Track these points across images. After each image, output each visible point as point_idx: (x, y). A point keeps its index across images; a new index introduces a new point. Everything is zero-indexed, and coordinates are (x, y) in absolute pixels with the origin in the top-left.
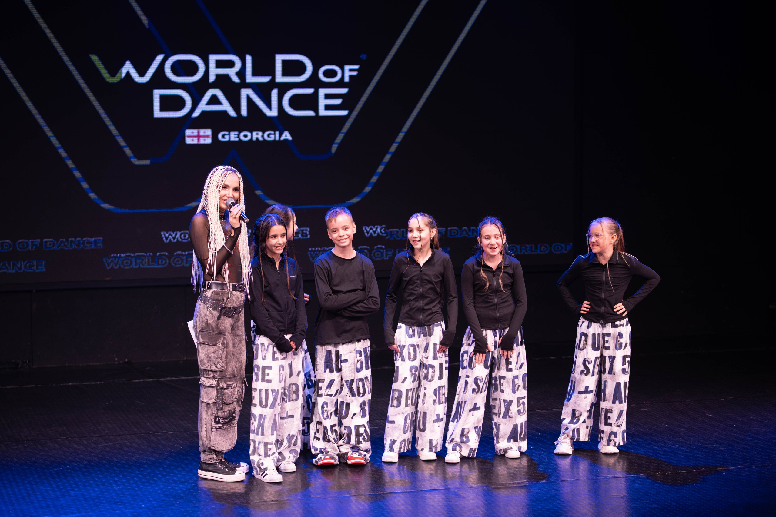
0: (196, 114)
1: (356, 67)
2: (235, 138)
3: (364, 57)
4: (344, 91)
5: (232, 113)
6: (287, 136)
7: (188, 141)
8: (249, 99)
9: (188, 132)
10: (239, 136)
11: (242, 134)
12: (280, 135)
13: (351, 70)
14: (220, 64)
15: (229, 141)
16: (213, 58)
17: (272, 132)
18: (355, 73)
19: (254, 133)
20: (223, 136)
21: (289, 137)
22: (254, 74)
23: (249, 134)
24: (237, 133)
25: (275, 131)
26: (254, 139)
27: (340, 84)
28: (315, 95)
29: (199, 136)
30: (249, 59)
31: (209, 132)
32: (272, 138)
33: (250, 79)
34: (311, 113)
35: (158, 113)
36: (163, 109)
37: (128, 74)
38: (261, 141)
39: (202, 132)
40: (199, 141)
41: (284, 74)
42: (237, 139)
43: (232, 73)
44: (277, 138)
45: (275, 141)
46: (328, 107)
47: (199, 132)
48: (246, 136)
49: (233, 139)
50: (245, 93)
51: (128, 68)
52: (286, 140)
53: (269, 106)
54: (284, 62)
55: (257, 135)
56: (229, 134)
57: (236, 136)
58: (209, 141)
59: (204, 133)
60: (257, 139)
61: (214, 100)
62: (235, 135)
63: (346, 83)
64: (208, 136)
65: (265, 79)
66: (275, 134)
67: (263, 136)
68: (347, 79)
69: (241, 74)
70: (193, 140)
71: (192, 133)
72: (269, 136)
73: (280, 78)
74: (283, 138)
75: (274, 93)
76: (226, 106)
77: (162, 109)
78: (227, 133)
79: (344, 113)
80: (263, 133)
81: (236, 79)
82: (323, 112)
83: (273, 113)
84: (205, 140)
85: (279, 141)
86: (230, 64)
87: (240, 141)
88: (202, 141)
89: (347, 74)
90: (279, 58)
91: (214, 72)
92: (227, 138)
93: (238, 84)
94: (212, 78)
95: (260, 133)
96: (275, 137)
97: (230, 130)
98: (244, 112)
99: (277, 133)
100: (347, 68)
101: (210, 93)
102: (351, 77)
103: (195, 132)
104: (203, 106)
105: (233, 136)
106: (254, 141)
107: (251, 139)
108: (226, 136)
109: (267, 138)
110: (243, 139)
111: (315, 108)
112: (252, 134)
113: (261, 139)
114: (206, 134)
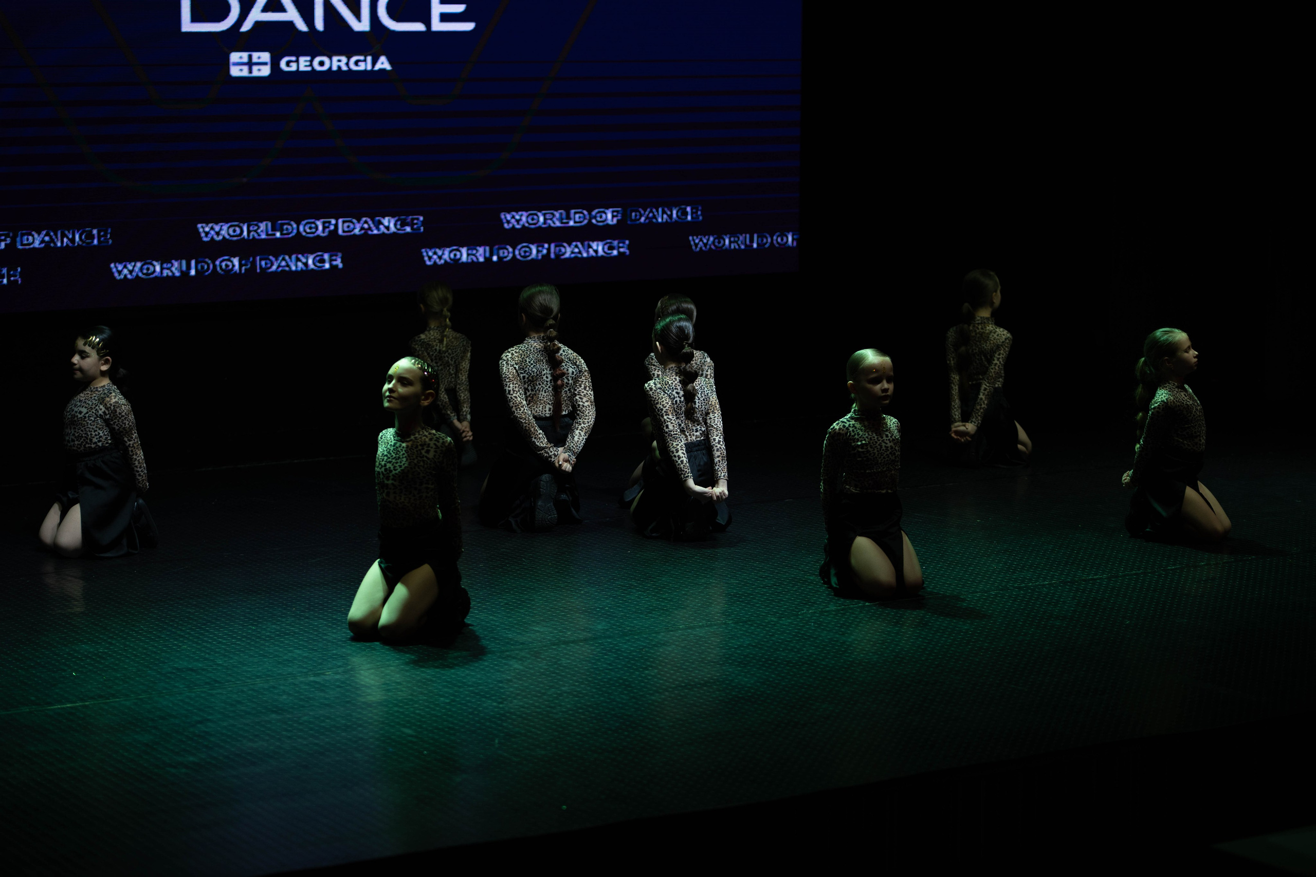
0: (246, 27)
2: (306, 66)
5: (302, 26)
6: (383, 63)
7: (235, 72)
8: (327, 2)
9: (235, 57)
10: (311, 61)
11: (317, 60)
12: (374, 63)
15: (297, 72)
17: (362, 58)
19: (335, 59)
20: (288, 64)
21: (387, 66)
23: (325, 59)
24: (308, 58)
25: (365, 57)
26: (335, 68)
29: (250, 64)
31: (265, 56)
32: (362, 67)
34: (419, 27)
35: (188, 25)
38: (345, 72)
39: (255, 55)
40: (251, 71)
42: (309, 69)
44: (369, 68)
45: (365, 71)
46: (445, 18)
47: (250, 57)
49: (302, 68)
52: (382, 71)
53: (358, 16)
55: (338, 62)
56: (297, 61)
57: (308, 63)
58: (265, 71)
60: (339, 67)
61: (275, 5)
62: (306, 61)
64: (265, 64)
66: (365, 61)
67: (347, 64)
70: (241, 70)
71: (241, 58)
72: (356, 63)
74: (378, 67)
76: (292, 14)
77: (195, 19)
78: (294, 58)
79: (469, 26)
80: (349, 58)
82: (437, 26)
83: (362, 25)
84: (259, 70)
85: (372, 71)
87: (313, 69)
88: (256, 73)
92: (293, 67)
95: (344, 59)
96: (366, 66)
97: (298, 54)
98: (319, 25)
99: (369, 59)
103: (245, 56)
104: (256, 15)
105: (303, 64)
106: (334, 71)
107: (330, 68)
108: (292, 64)
109: (353, 67)
110: (318, 68)
111: (426, 19)
112: (330, 58)
113: (345, 68)
114: (260, 61)
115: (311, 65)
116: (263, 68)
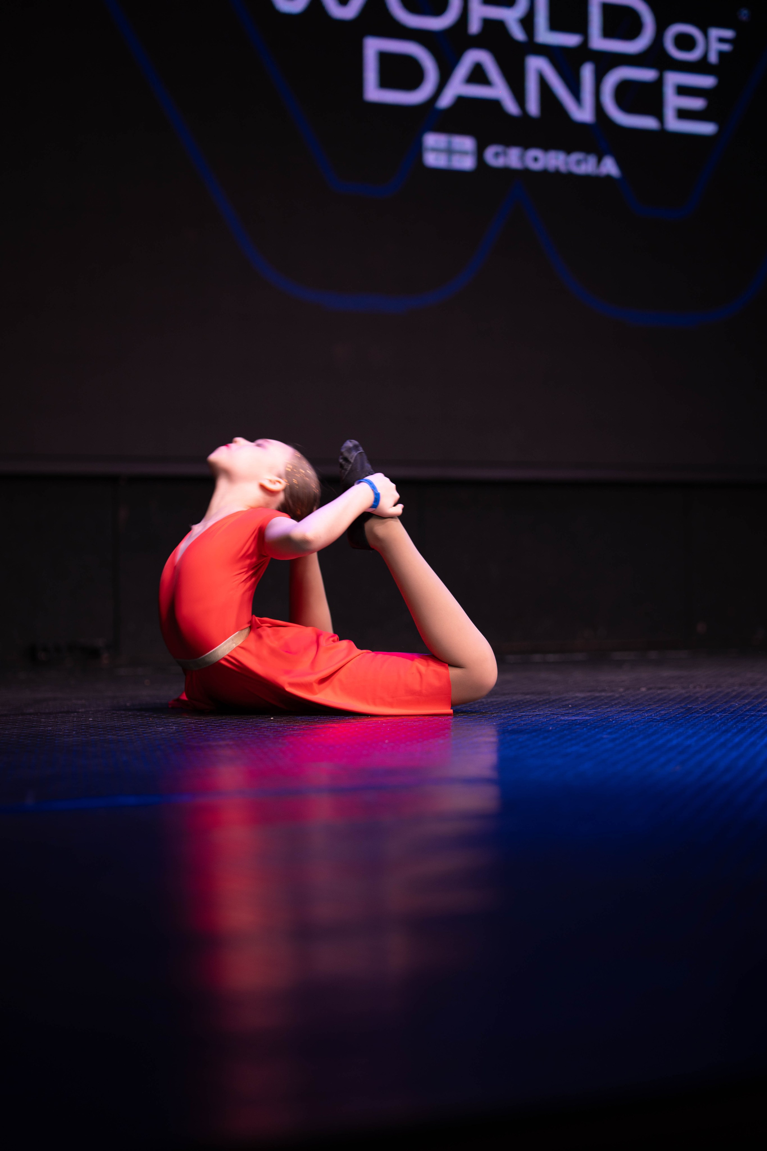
0: (445, 101)
1: (728, 34)
3: (745, 14)
4: (707, 81)
5: (511, 107)
7: (431, 160)
8: (542, 79)
9: (430, 140)
13: (722, 40)
15: (507, 169)
18: (726, 47)
22: (552, 27)
27: (702, 66)
28: (659, 84)
29: (450, 151)
31: (469, 143)
33: (544, 35)
34: (648, 123)
35: (373, 92)
36: (385, 83)
38: (563, 174)
39: (457, 141)
40: (449, 160)
41: (607, 33)
43: (511, 18)
46: (683, 114)
47: (450, 142)
48: (536, 159)
50: (534, 64)
52: (609, 176)
53: (579, 100)
54: (606, 8)
56: (505, 154)
58: (467, 163)
59: (462, 144)
61: (479, 75)
63: (713, 65)
64: (468, 153)
65: (571, 40)
68: (713, 58)
69: (528, 22)
70: (438, 159)
71: (437, 141)
73: (598, 42)
75: (587, 72)
76: (500, 90)
77: (382, 84)
79: (707, 128)
81: (518, 34)
82: (673, 123)
83: (584, 114)
84: (462, 161)
85: (595, 176)
88: (457, 163)
89: (715, 46)
91: (478, 12)
93: (521, 43)
94: (474, 27)
97: (508, 142)
98: (533, 107)
100: (715, 33)
101: (471, 57)
102: (720, 53)
103: (444, 140)
104: (458, 85)
111: (658, 113)
113: (563, 168)
114: (464, 148)
116: (465, 157)
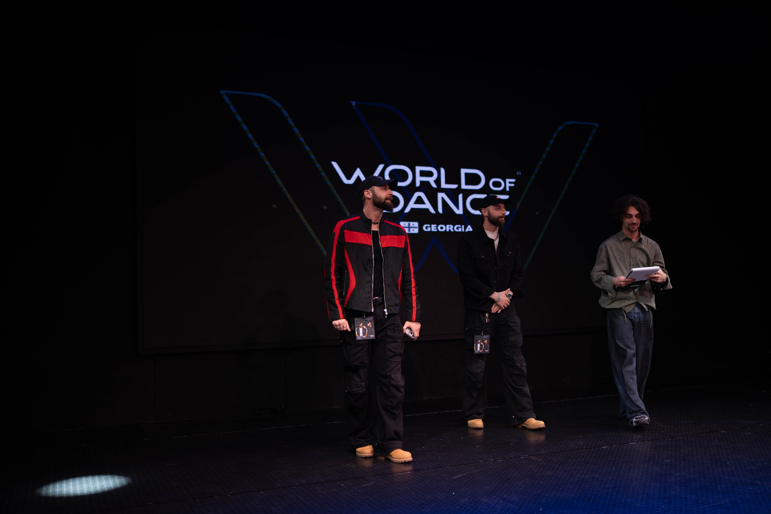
0: (407, 210)
1: (514, 180)
2: (434, 229)
3: (519, 173)
4: (506, 197)
5: (432, 211)
6: (469, 229)
8: (443, 200)
9: (402, 224)
10: (437, 227)
11: (440, 226)
12: (465, 229)
13: (510, 183)
14: (423, 174)
15: (431, 232)
16: (418, 169)
17: (460, 226)
18: (513, 185)
19: (448, 226)
20: (426, 228)
21: (471, 230)
22: (447, 182)
23: (443, 226)
24: (436, 225)
26: (448, 230)
27: (503, 192)
29: (409, 227)
30: (443, 171)
31: (416, 224)
32: (460, 230)
33: (444, 185)
37: (358, 178)
38: (452, 232)
39: (412, 224)
40: (409, 231)
41: (467, 183)
42: (436, 230)
43: (431, 180)
44: (463, 230)
45: (462, 232)
47: (409, 224)
48: (442, 228)
49: (433, 230)
50: (441, 195)
51: (358, 173)
52: (469, 232)
53: (457, 207)
54: (466, 174)
55: (449, 228)
56: (431, 227)
57: (436, 228)
58: (416, 231)
59: (413, 225)
60: (450, 230)
61: (419, 201)
62: (434, 227)
63: (508, 192)
64: (416, 228)
65: (454, 186)
66: (461, 227)
67: (453, 229)
68: (508, 189)
69: (438, 181)
71: (405, 224)
72: (457, 228)
73: (464, 186)
74: (467, 230)
75: (460, 197)
76: (428, 205)
78: (429, 225)
80: (454, 227)
81: (434, 185)
83: (459, 211)
84: (413, 230)
86: (430, 174)
87: (438, 230)
88: (412, 232)
89: (508, 185)
90: (463, 171)
91: (419, 179)
92: (429, 229)
93: (435, 188)
94: (418, 184)
95: (452, 226)
96: (462, 230)
97: (431, 223)
98: (440, 210)
99: (463, 226)
100: (508, 180)
101: (417, 195)
102: (510, 187)
103: (407, 223)
104: (412, 205)
105: (434, 228)
106: (448, 232)
107: (446, 230)
108: (428, 228)
109: (456, 230)
110: (440, 230)
112: (446, 226)
113: (452, 230)
114: (414, 226)
115: (437, 229)
116: (415, 229)
